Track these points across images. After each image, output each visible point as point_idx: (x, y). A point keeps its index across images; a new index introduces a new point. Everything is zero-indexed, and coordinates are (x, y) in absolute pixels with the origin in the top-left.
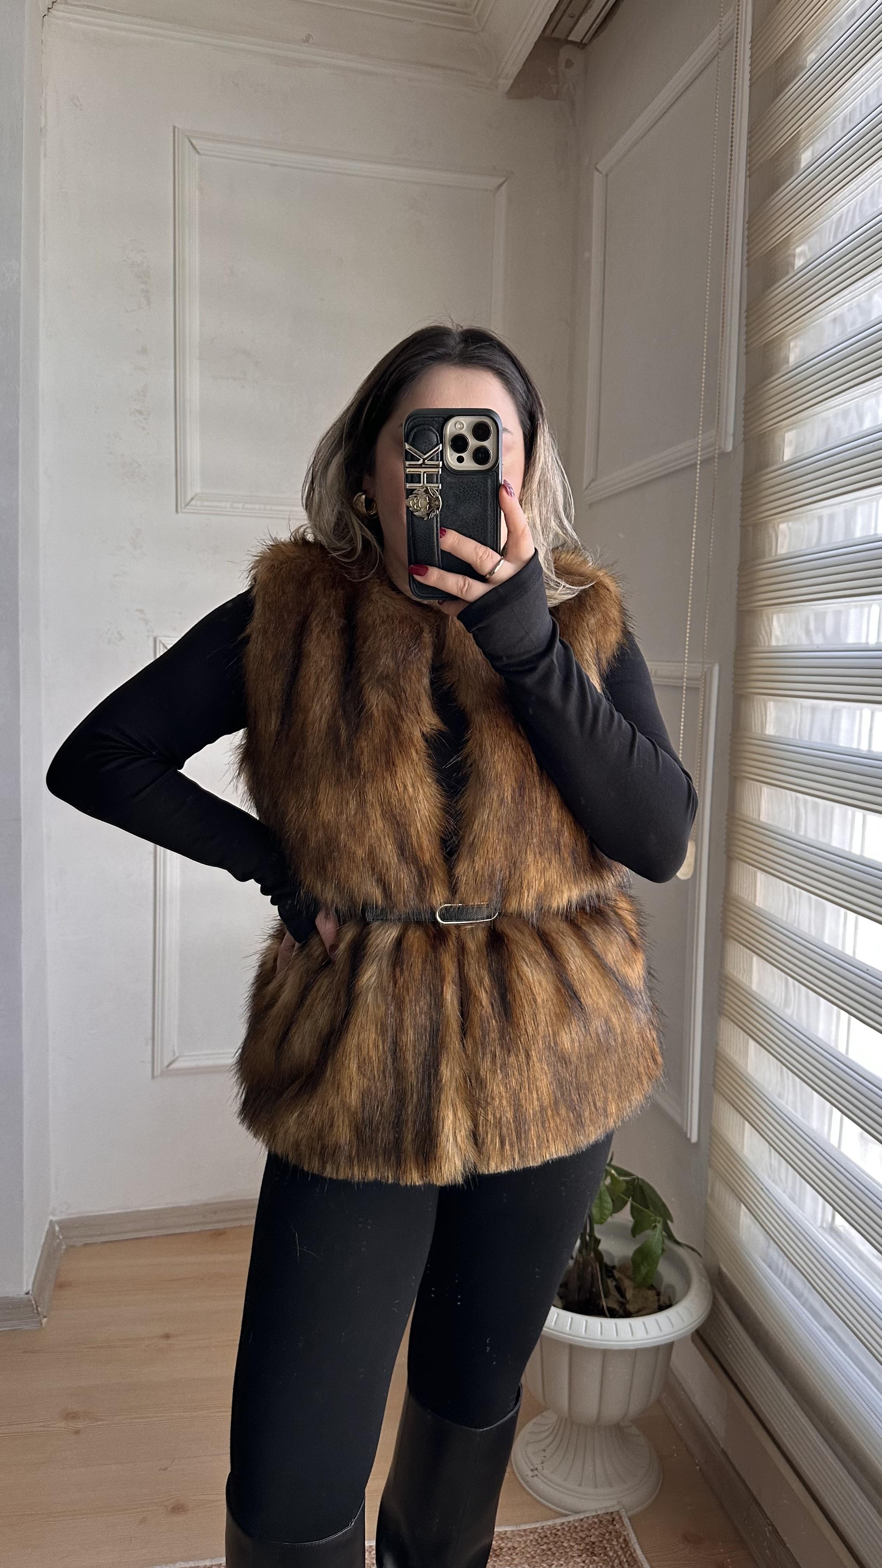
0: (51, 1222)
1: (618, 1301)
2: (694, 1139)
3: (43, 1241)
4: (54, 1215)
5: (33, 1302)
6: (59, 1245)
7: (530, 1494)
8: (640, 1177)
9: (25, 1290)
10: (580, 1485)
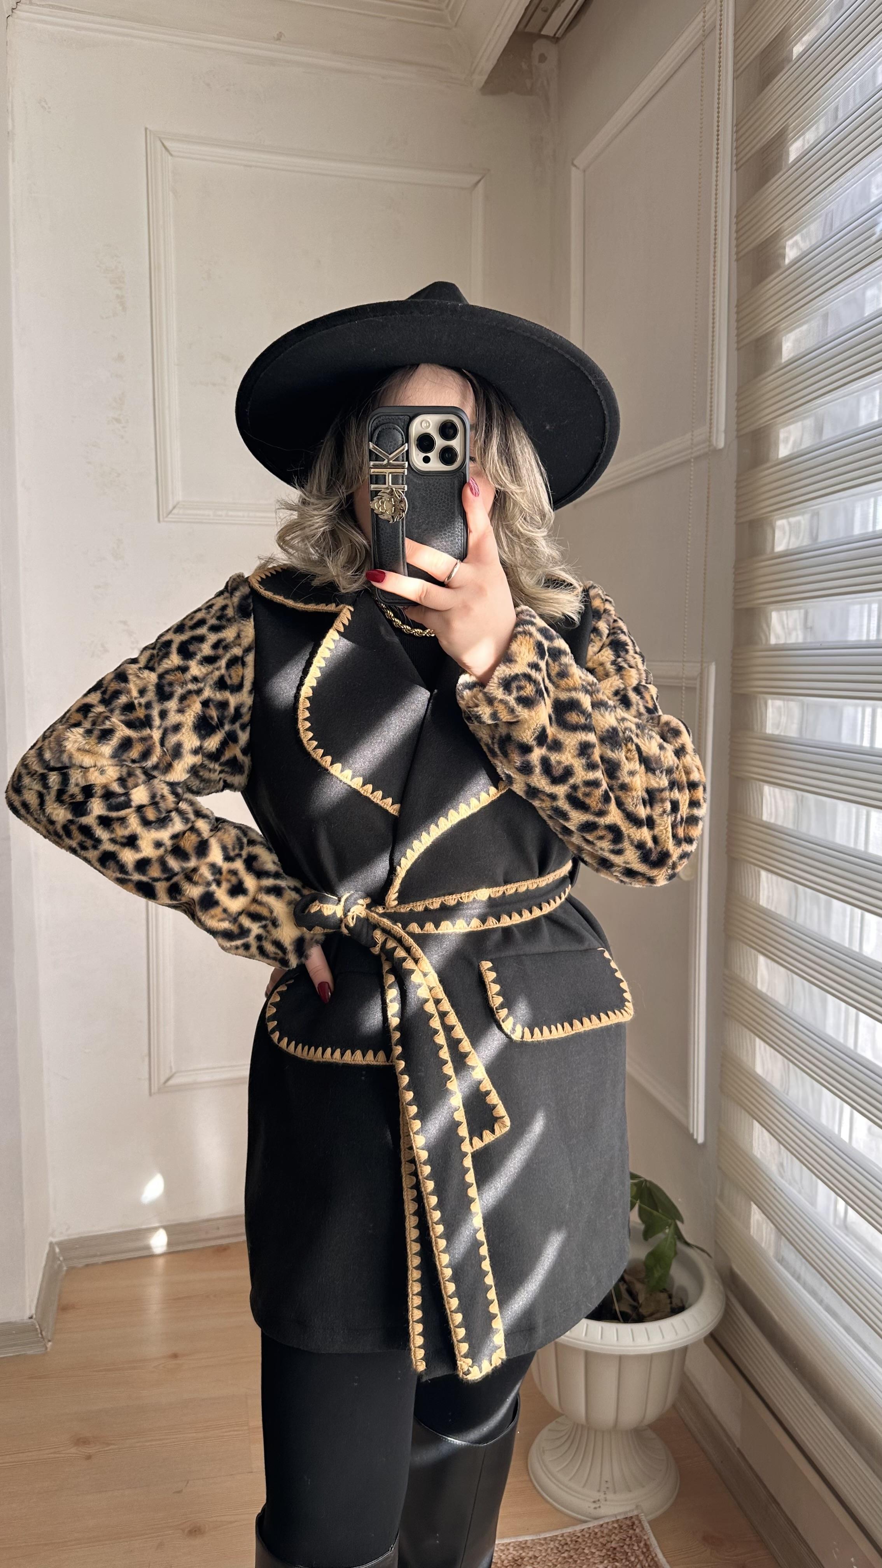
0: (51, 1245)
2: (701, 1140)
3: (44, 1263)
4: (52, 1235)
5: (38, 1327)
6: (60, 1266)
9: (28, 1315)
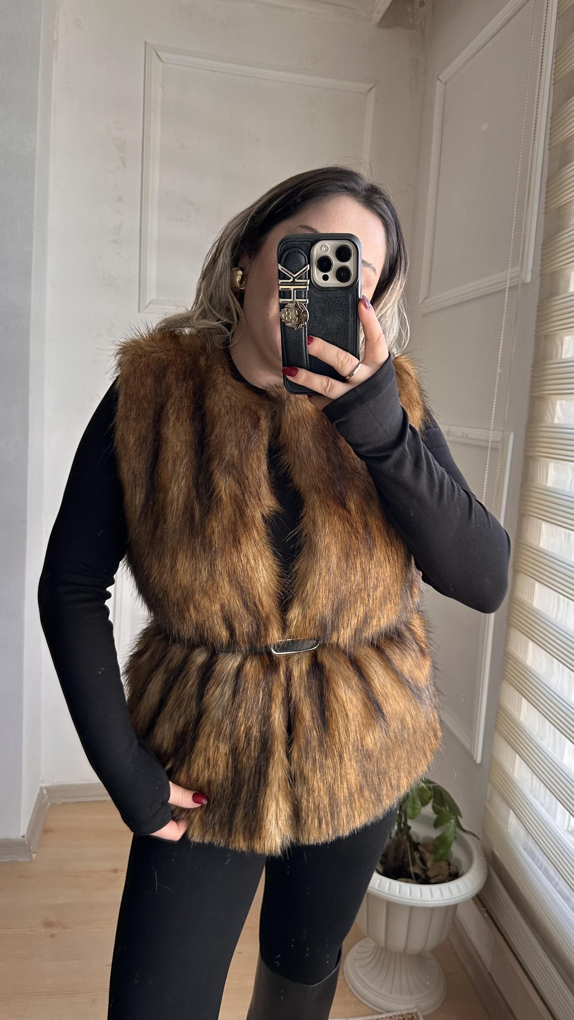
0: (41, 789)
1: (422, 869)
2: (479, 761)
3: (35, 800)
4: (43, 782)
5: (27, 843)
6: (46, 803)
7: (356, 996)
8: (441, 785)
9: (21, 834)
10: (391, 993)
